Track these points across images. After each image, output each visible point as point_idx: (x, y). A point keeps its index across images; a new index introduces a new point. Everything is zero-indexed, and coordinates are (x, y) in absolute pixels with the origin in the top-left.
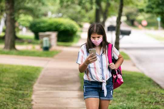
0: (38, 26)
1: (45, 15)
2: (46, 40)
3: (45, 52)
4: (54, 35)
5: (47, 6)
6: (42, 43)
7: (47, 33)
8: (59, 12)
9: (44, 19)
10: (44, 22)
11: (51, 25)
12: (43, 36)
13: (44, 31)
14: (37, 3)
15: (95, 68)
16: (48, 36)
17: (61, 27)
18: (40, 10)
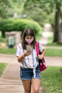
0: (5, 25)
1: (12, 16)
2: (11, 39)
3: (10, 49)
4: (18, 34)
5: (13, 8)
6: (7, 41)
7: (13, 33)
8: (24, 13)
9: (10, 19)
10: (10, 22)
11: (16, 25)
12: (9, 36)
13: (10, 31)
14: (4, 6)
15: (28, 59)
16: (13, 35)
17: (25, 27)
18: (7, 12)
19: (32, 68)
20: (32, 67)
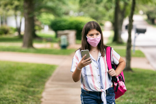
2: (64, 39)
12: (61, 35)
15: (92, 75)
18: (60, 9)
19: (99, 90)
20: (100, 88)
